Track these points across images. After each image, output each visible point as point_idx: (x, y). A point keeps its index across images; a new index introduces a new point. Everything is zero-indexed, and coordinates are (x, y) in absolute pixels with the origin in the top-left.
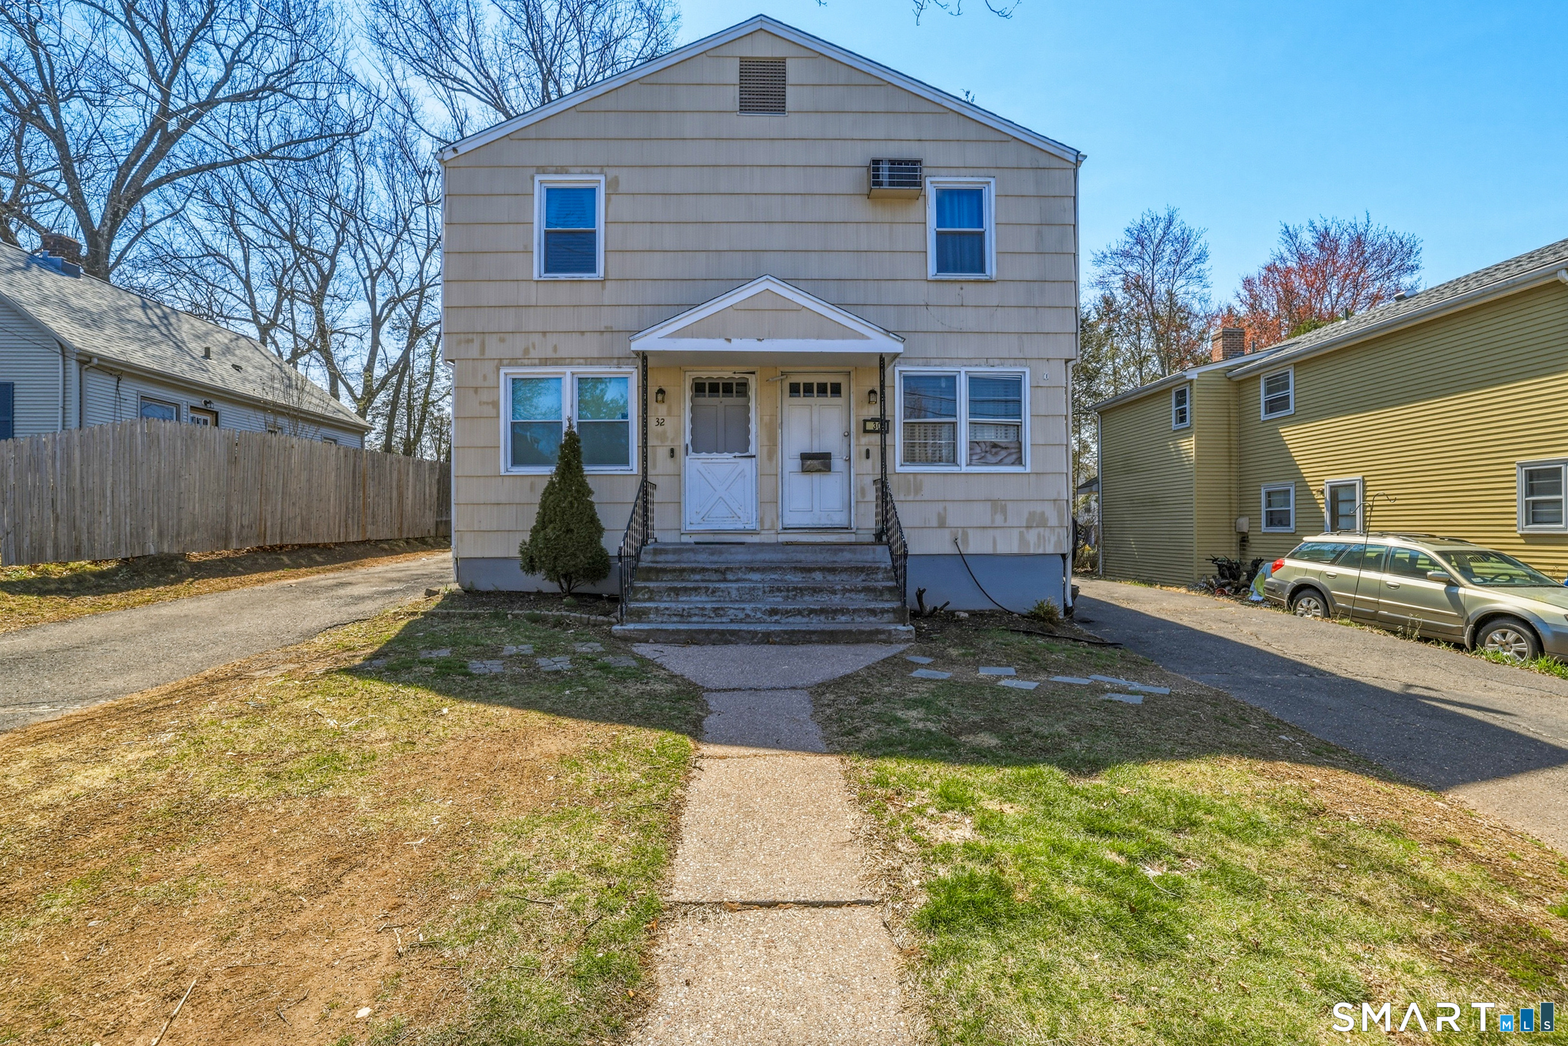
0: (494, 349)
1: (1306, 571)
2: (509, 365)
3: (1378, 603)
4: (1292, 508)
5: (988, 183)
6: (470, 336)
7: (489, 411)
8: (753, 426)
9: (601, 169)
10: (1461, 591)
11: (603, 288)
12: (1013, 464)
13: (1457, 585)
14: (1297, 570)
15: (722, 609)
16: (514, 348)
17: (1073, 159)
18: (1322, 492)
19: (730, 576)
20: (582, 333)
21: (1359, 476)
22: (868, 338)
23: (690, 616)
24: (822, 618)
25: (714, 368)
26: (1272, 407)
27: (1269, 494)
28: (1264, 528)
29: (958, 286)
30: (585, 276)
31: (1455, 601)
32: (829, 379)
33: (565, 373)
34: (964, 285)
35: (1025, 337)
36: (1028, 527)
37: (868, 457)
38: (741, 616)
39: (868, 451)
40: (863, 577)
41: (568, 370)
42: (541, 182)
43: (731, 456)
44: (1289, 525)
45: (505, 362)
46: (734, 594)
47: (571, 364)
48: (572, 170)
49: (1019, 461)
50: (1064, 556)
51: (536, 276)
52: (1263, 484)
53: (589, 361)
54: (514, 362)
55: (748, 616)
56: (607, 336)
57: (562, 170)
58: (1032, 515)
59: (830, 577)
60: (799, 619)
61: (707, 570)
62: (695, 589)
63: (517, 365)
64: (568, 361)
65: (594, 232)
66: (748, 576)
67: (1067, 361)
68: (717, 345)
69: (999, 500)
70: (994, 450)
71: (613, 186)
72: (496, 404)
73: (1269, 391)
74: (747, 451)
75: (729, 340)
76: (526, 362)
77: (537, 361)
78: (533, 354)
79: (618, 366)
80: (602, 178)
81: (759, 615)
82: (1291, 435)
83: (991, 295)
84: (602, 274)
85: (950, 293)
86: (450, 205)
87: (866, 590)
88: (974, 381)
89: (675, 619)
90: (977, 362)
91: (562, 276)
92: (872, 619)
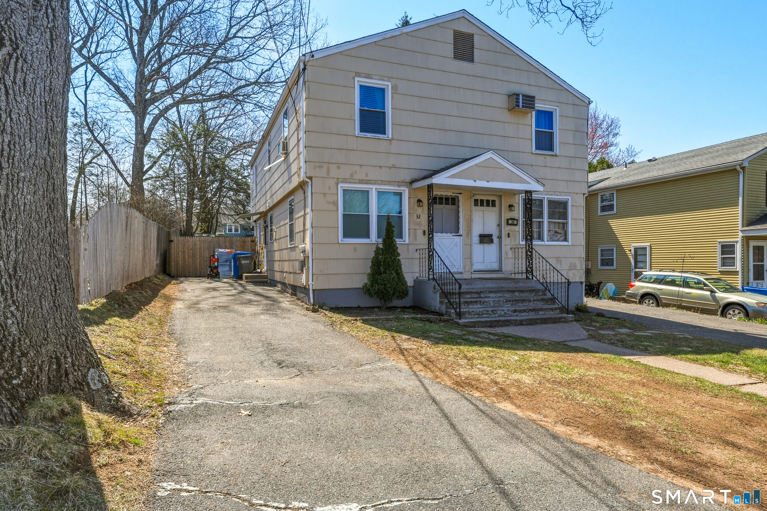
0: (334, 172)
1: (648, 288)
2: (342, 182)
3: (682, 300)
4: (615, 257)
5: (556, 109)
6: (321, 164)
7: (333, 207)
8: (461, 220)
9: (389, 79)
10: (717, 294)
11: (391, 144)
12: (563, 241)
13: (715, 292)
14: (642, 287)
15: (495, 310)
16: (345, 172)
17: (587, 102)
18: (630, 250)
19: (482, 295)
20: (381, 167)
21: (648, 244)
22: (530, 183)
23: (483, 314)
24: (533, 313)
25: (444, 190)
26: (604, 209)
27: (602, 250)
28: (599, 267)
29: (544, 157)
30: (381, 136)
31: (714, 298)
32: (491, 198)
33: (372, 189)
34: (546, 157)
35: (569, 182)
36: (569, 270)
37: (509, 237)
38: (503, 313)
39: (509, 234)
40: (534, 294)
41: (374, 187)
42: (358, 81)
43: (451, 235)
44: (613, 265)
45: (340, 180)
46: (492, 303)
47: (374, 184)
48: (374, 77)
49: (566, 240)
50: (581, 283)
51: (357, 134)
52: (599, 246)
53: (383, 183)
54: (345, 181)
55: (505, 313)
56: (393, 169)
57: (368, 76)
58: (571, 264)
59: (522, 295)
60: (525, 314)
61: (473, 292)
62: (476, 302)
63: (346, 182)
64: (373, 182)
65: (384, 113)
66: (489, 295)
67: (584, 194)
68: (470, 183)
69: (559, 257)
70: (556, 234)
71: (395, 88)
72: (336, 204)
73: (602, 201)
74: (458, 232)
75: (475, 181)
76: (351, 181)
77: (357, 181)
78: (356, 177)
79: (399, 186)
80: (390, 84)
81: (510, 313)
82: (614, 224)
83: (556, 162)
84: (390, 136)
85: (540, 160)
86: (309, 88)
87: (543, 300)
88: (550, 202)
89: (476, 316)
90: (550, 193)
91: (369, 135)
92: (552, 312)
